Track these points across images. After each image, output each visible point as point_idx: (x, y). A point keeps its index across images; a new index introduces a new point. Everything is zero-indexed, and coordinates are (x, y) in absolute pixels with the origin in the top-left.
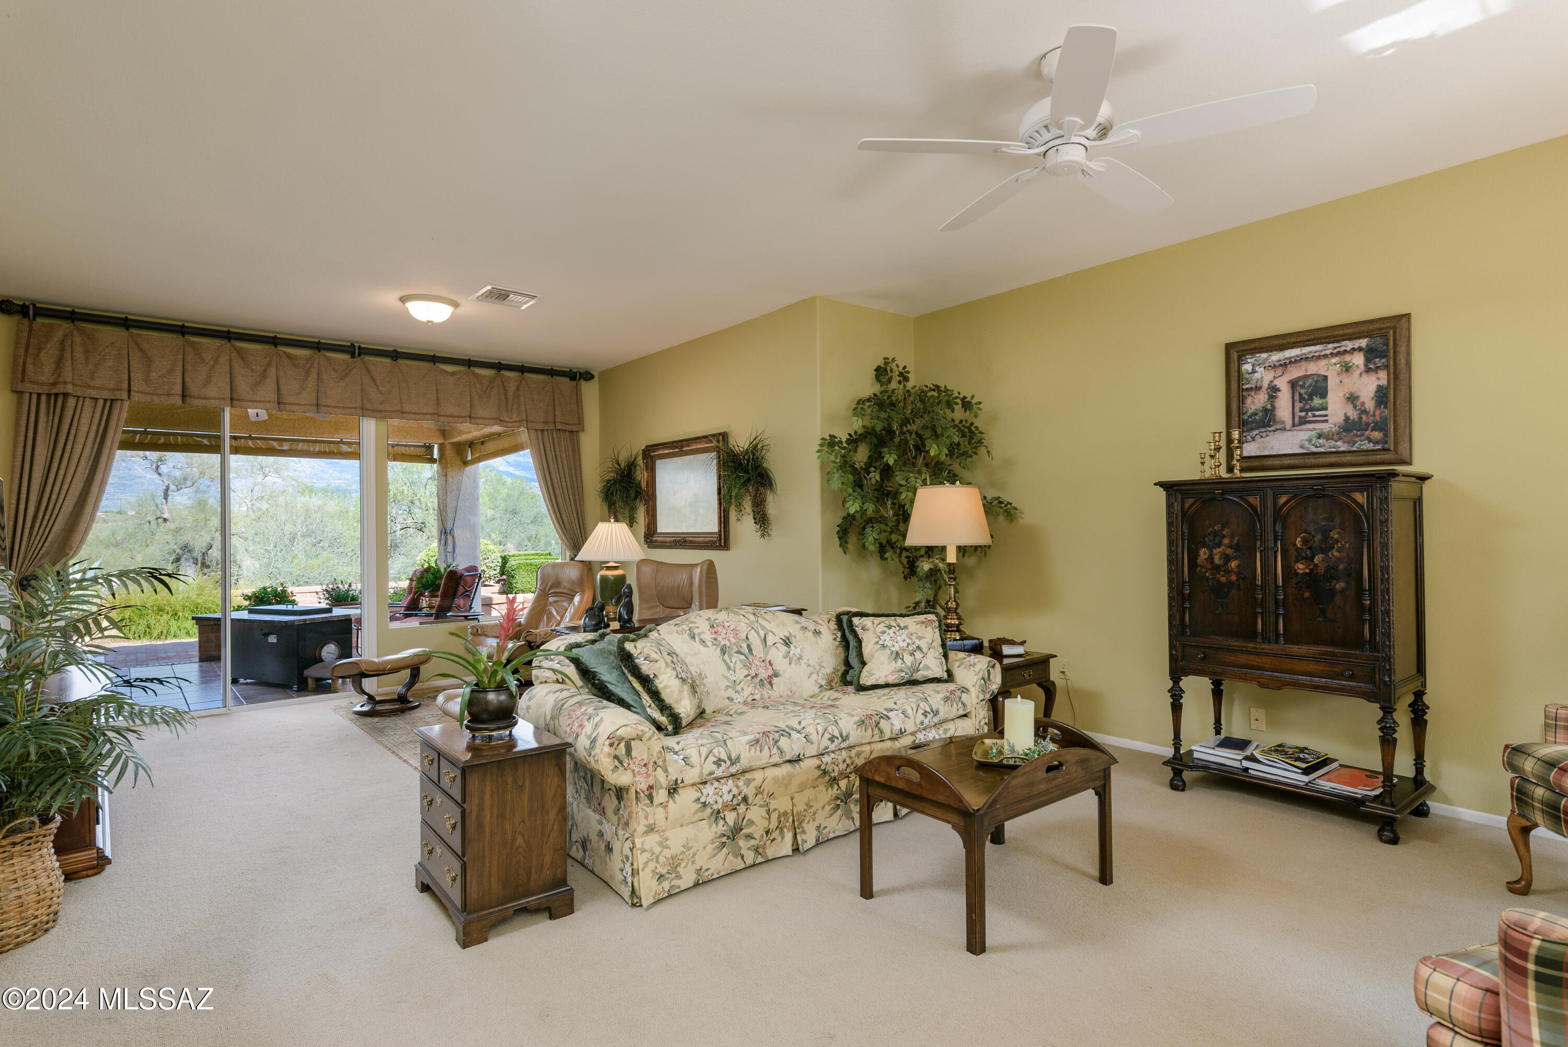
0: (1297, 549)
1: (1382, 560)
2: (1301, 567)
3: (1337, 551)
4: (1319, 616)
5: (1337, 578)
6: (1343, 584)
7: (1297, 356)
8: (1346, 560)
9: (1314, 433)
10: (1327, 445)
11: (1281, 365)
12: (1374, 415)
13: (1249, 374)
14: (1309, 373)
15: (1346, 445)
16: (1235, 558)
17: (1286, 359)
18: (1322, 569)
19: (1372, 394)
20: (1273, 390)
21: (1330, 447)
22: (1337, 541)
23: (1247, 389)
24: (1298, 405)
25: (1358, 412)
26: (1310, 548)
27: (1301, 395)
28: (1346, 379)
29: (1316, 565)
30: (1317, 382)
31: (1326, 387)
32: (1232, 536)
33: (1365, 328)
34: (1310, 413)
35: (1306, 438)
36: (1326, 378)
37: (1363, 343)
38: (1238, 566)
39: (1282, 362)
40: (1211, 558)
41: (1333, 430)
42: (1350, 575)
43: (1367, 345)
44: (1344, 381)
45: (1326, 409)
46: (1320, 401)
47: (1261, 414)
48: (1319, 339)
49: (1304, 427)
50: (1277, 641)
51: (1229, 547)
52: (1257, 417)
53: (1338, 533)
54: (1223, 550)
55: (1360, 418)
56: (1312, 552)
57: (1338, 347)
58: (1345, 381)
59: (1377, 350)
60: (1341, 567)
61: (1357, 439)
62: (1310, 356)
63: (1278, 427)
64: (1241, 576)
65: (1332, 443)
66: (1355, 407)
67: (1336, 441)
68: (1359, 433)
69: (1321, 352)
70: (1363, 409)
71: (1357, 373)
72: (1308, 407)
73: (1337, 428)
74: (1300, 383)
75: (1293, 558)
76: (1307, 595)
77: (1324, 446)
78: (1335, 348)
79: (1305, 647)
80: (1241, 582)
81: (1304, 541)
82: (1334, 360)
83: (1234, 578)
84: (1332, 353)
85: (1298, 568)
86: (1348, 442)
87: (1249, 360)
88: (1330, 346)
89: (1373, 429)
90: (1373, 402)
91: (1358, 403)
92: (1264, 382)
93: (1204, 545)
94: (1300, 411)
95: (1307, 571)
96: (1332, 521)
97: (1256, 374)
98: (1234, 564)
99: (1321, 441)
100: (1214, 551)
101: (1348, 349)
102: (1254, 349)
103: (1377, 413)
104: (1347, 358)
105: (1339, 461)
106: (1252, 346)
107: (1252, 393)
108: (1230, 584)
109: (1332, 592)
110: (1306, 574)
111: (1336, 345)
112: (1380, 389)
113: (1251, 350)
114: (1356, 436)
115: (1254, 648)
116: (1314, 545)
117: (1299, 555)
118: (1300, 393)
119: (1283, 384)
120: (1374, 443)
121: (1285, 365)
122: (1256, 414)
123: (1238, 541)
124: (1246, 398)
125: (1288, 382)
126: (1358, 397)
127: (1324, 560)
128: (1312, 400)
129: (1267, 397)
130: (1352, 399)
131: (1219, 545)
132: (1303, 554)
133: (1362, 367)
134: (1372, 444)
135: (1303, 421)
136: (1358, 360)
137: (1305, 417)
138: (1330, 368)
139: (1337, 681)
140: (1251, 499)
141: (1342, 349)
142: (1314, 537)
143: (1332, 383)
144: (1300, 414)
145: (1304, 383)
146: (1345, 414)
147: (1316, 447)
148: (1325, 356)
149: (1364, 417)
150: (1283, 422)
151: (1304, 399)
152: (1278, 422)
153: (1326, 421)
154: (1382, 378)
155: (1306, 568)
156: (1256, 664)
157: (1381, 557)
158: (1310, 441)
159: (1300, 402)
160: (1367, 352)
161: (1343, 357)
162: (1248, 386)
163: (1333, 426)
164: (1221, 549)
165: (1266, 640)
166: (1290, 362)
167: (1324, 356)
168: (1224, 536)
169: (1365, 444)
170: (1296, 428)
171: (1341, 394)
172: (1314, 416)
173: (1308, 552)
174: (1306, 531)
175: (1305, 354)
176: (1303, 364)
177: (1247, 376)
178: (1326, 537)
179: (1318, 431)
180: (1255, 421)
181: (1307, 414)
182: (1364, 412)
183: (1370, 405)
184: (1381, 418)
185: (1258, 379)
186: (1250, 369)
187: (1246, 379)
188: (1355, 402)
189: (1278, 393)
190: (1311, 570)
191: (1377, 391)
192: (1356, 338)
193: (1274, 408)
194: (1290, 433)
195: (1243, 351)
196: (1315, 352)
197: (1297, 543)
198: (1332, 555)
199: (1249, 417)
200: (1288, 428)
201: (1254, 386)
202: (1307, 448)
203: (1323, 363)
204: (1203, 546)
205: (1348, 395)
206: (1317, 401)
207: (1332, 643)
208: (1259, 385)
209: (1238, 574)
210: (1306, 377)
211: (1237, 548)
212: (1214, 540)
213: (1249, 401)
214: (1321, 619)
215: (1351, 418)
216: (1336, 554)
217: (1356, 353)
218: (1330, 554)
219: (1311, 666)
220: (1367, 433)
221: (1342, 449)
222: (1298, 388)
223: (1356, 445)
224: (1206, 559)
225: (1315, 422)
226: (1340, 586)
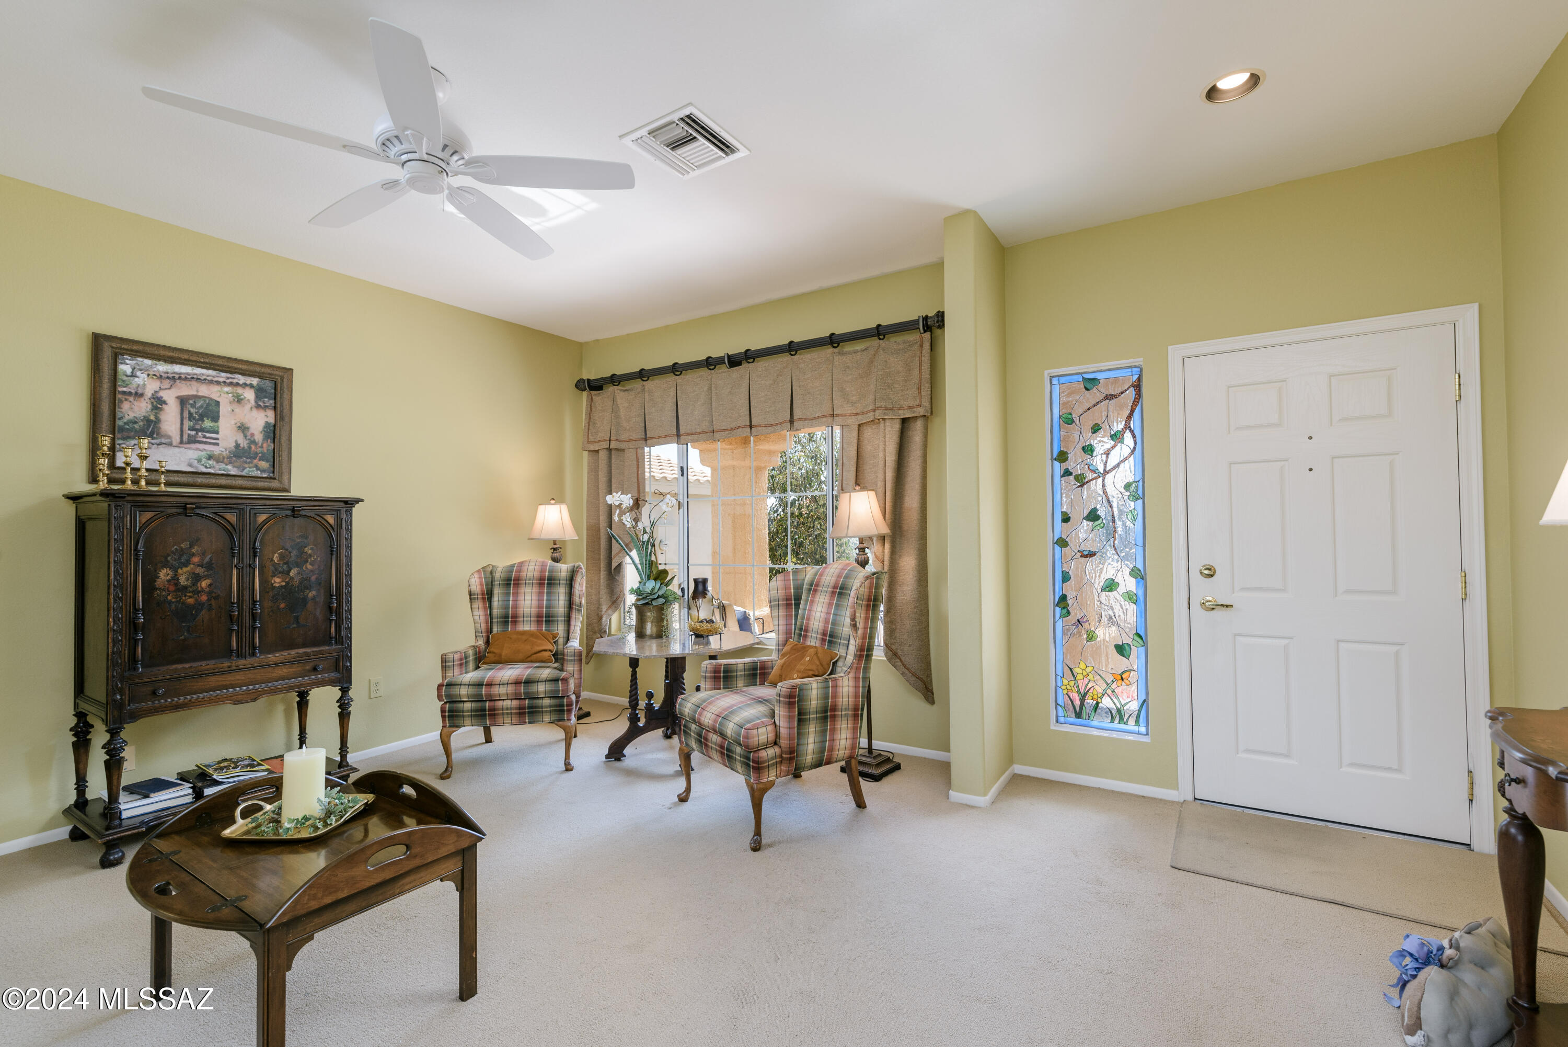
0: (274, 565)
1: (346, 570)
2: (277, 581)
3: (311, 564)
4: (293, 624)
5: (309, 588)
6: (314, 593)
7: (188, 374)
8: (317, 572)
9: (204, 453)
10: (217, 467)
11: (168, 378)
12: (262, 447)
13: (127, 376)
14: (200, 394)
15: (235, 469)
16: (206, 577)
17: (174, 373)
18: (296, 581)
19: (261, 428)
20: (158, 403)
21: (220, 469)
22: (310, 556)
23: (124, 393)
24: (187, 424)
25: (248, 442)
26: (287, 563)
27: (190, 414)
28: (238, 410)
29: (292, 578)
30: (208, 405)
31: (218, 412)
32: (203, 554)
33: (258, 369)
34: (200, 434)
35: (195, 457)
36: (218, 403)
37: (255, 381)
38: (210, 585)
39: (171, 376)
40: (175, 580)
41: (224, 453)
42: (320, 584)
43: (258, 385)
44: (235, 410)
45: (217, 433)
46: (212, 424)
47: (141, 423)
48: (213, 364)
49: (193, 446)
50: (254, 655)
51: (198, 566)
52: (136, 426)
53: (312, 549)
54: (192, 569)
55: (250, 448)
56: (289, 566)
57: (231, 378)
58: (237, 410)
59: (266, 391)
60: (313, 578)
61: (246, 466)
62: (203, 378)
63: (163, 441)
64: (214, 595)
65: (223, 466)
66: (245, 436)
67: (227, 465)
68: (248, 460)
69: (214, 377)
70: (252, 439)
71: (248, 407)
72: (198, 427)
73: (227, 452)
74: (191, 402)
75: (271, 574)
76: (282, 606)
77: (214, 467)
78: (228, 378)
79: (282, 654)
80: (213, 602)
81: (282, 557)
82: (227, 389)
83: (204, 598)
84: (224, 382)
85: (275, 582)
86: (238, 467)
87: (128, 361)
88: (223, 374)
89: (261, 459)
90: (262, 435)
91: (248, 434)
92: (147, 390)
93: (166, 565)
94: (189, 430)
95: (284, 584)
96: (307, 538)
97: (136, 379)
98: (204, 584)
99: (211, 462)
100: (180, 571)
101: (241, 382)
102: (136, 351)
103: (265, 445)
104: (240, 390)
105: (230, 484)
106: (135, 347)
107: (131, 399)
108: (199, 606)
109: (305, 600)
110: (282, 587)
111: (229, 375)
112: (267, 424)
113: (132, 351)
114: (246, 462)
115: (229, 667)
116: (290, 560)
117: (276, 570)
118: (190, 412)
119: (170, 396)
120: (261, 471)
121: (174, 379)
122: (135, 422)
123: (211, 559)
124: (121, 401)
125: (178, 397)
126: (248, 428)
127: (298, 573)
128: (203, 421)
129: (150, 406)
130: (243, 428)
131: (186, 564)
132: (281, 569)
133: (253, 402)
134: (259, 472)
135: (192, 440)
136: (250, 395)
137: (195, 436)
138: (222, 395)
139: (309, 678)
140: (228, 516)
141: (235, 381)
142: (290, 553)
143: (224, 409)
144: (189, 432)
145: (195, 403)
146: (236, 441)
147: (206, 467)
148: (218, 383)
149: (253, 447)
150: (169, 437)
151: (194, 419)
152: (162, 436)
153: (217, 444)
154: (270, 416)
155: (282, 581)
156: (228, 683)
157: (346, 568)
158: (199, 461)
159: (190, 420)
160: (257, 390)
161: (235, 388)
162: (125, 389)
163: (224, 450)
164: (188, 569)
165: (240, 655)
166: (180, 378)
167: (216, 381)
168: (193, 555)
169: (253, 471)
170: (185, 446)
171: (233, 422)
172: (205, 437)
173: (285, 566)
174: (283, 548)
175: (197, 375)
176: (194, 383)
177: (125, 378)
178: (301, 552)
179: (209, 453)
180: (133, 429)
181: (197, 434)
182: (253, 442)
183: (259, 437)
184: (267, 450)
185: (139, 385)
186: (129, 371)
187: (124, 381)
188: (246, 432)
189: (164, 406)
190: (287, 583)
191: (265, 427)
192: (250, 375)
193: (158, 421)
194: (177, 450)
195: (120, 349)
196: (208, 376)
197: (274, 558)
198: (306, 568)
199: (125, 423)
200: (174, 444)
201: (133, 391)
202: (196, 468)
203: (215, 388)
204: (163, 567)
205: (239, 424)
206: (208, 423)
207: (304, 645)
208: (140, 391)
209: (210, 593)
210: (196, 397)
211: (209, 566)
212: (179, 558)
213: (126, 406)
214: (295, 626)
215: (242, 445)
216: (309, 567)
217: (247, 389)
218: (304, 568)
219: (285, 670)
220: (255, 461)
221: (232, 473)
222: (188, 406)
223: (245, 471)
224: (169, 581)
225: (206, 443)
226: (311, 594)
